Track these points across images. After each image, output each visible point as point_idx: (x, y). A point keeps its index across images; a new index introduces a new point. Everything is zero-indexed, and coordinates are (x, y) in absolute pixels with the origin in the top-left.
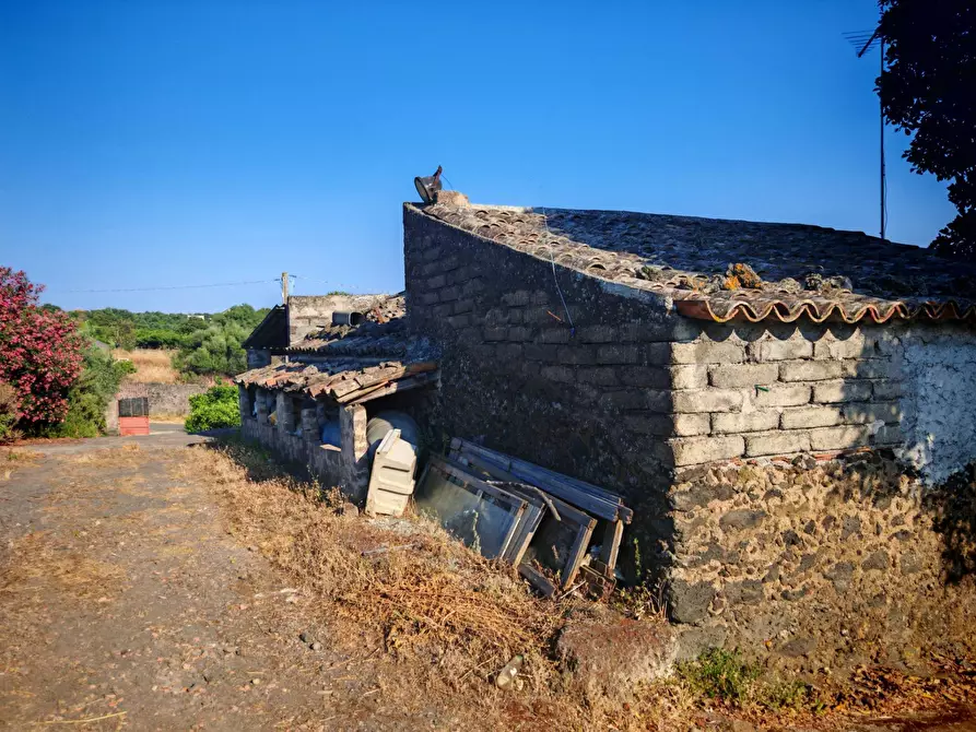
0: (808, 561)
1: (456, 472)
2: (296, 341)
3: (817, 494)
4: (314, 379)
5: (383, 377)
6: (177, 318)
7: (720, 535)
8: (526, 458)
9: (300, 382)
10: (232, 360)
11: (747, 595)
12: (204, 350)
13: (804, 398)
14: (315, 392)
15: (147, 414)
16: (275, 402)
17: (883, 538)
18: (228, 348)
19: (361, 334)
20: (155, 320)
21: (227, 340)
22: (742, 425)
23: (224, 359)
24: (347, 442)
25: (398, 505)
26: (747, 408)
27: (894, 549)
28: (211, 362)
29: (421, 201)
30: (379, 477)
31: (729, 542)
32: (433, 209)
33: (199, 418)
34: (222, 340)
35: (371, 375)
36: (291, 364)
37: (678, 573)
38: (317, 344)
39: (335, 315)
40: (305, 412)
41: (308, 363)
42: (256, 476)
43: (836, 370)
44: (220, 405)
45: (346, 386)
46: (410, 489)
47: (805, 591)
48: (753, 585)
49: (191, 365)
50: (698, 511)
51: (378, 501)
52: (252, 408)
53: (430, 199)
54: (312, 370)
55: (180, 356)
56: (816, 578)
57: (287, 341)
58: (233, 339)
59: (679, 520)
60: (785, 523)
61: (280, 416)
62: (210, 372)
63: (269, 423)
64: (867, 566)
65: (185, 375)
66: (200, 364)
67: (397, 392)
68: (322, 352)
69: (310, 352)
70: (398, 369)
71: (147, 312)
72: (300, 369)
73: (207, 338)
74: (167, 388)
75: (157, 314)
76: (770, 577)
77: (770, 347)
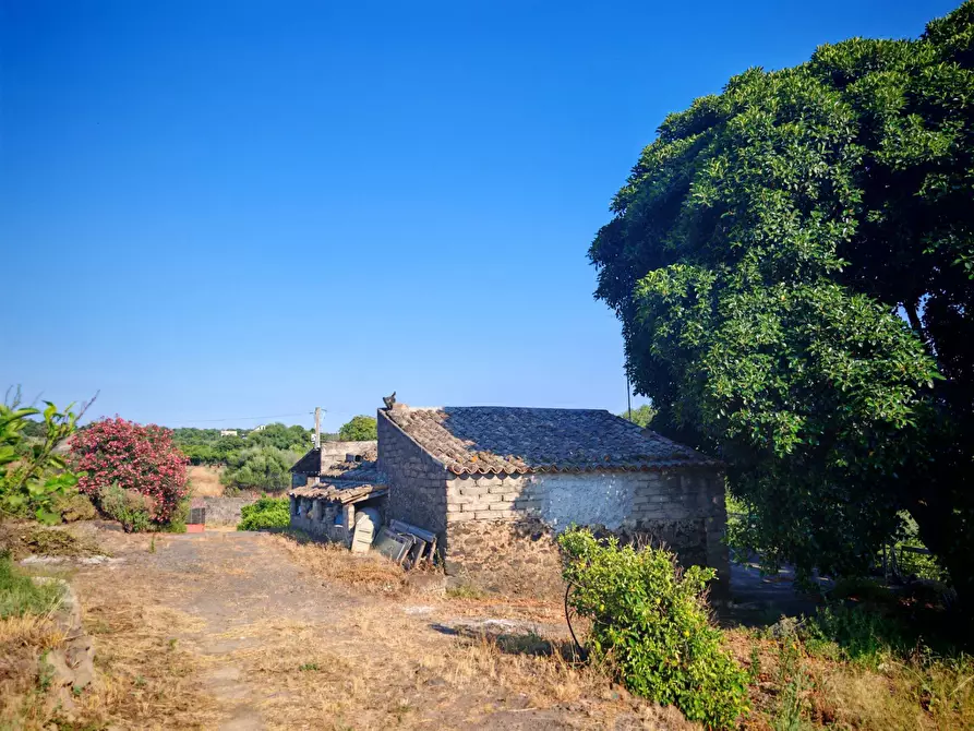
0: (501, 558)
1: (389, 532)
2: (324, 470)
3: (506, 535)
4: (332, 493)
5: (363, 492)
6: (212, 434)
7: (464, 546)
8: (414, 525)
9: (325, 494)
10: (270, 477)
11: (475, 567)
12: (247, 469)
13: (499, 499)
14: (332, 499)
15: (203, 522)
16: (311, 506)
17: (535, 552)
18: (267, 467)
19: (360, 468)
20: (191, 436)
21: (266, 460)
22: (473, 508)
23: (264, 476)
24: (345, 522)
25: (366, 548)
26: (475, 502)
27: (541, 556)
28: (252, 479)
29: (385, 406)
30: (357, 535)
31: (468, 549)
32: (390, 412)
33: (251, 523)
34: (262, 460)
35: (358, 490)
36: (321, 485)
37: (448, 558)
38: (337, 473)
39: (347, 455)
40: (327, 509)
41: (330, 484)
42: (302, 542)
43: (512, 489)
44: (267, 513)
45: (345, 496)
46: (371, 541)
47: (500, 568)
48: (478, 565)
49: (236, 481)
50: (456, 537)
51: (357, 546)
52: (297, 510)
53: (389, 407)
54: (332, 487)
55: (226, 474)
56: (505, 565)
57: (319, 469)
58: (271, 460)
59: (449, 540)
60: (491, 544)
61: (314, 513)
62: (250, 488)
63: (309, 518)
64: (528, 562)
65: (230, 490)
66: (244, 480)
67: (369, 499)
68: (339, 478)
69: (332, 477)
70: (369, 488)
71: (184, 429)
72: (325, 488)
73: (249, 458)
74: (216, 501)
75: (193, 430)
76: (485, 562)
77: (483, 481)
